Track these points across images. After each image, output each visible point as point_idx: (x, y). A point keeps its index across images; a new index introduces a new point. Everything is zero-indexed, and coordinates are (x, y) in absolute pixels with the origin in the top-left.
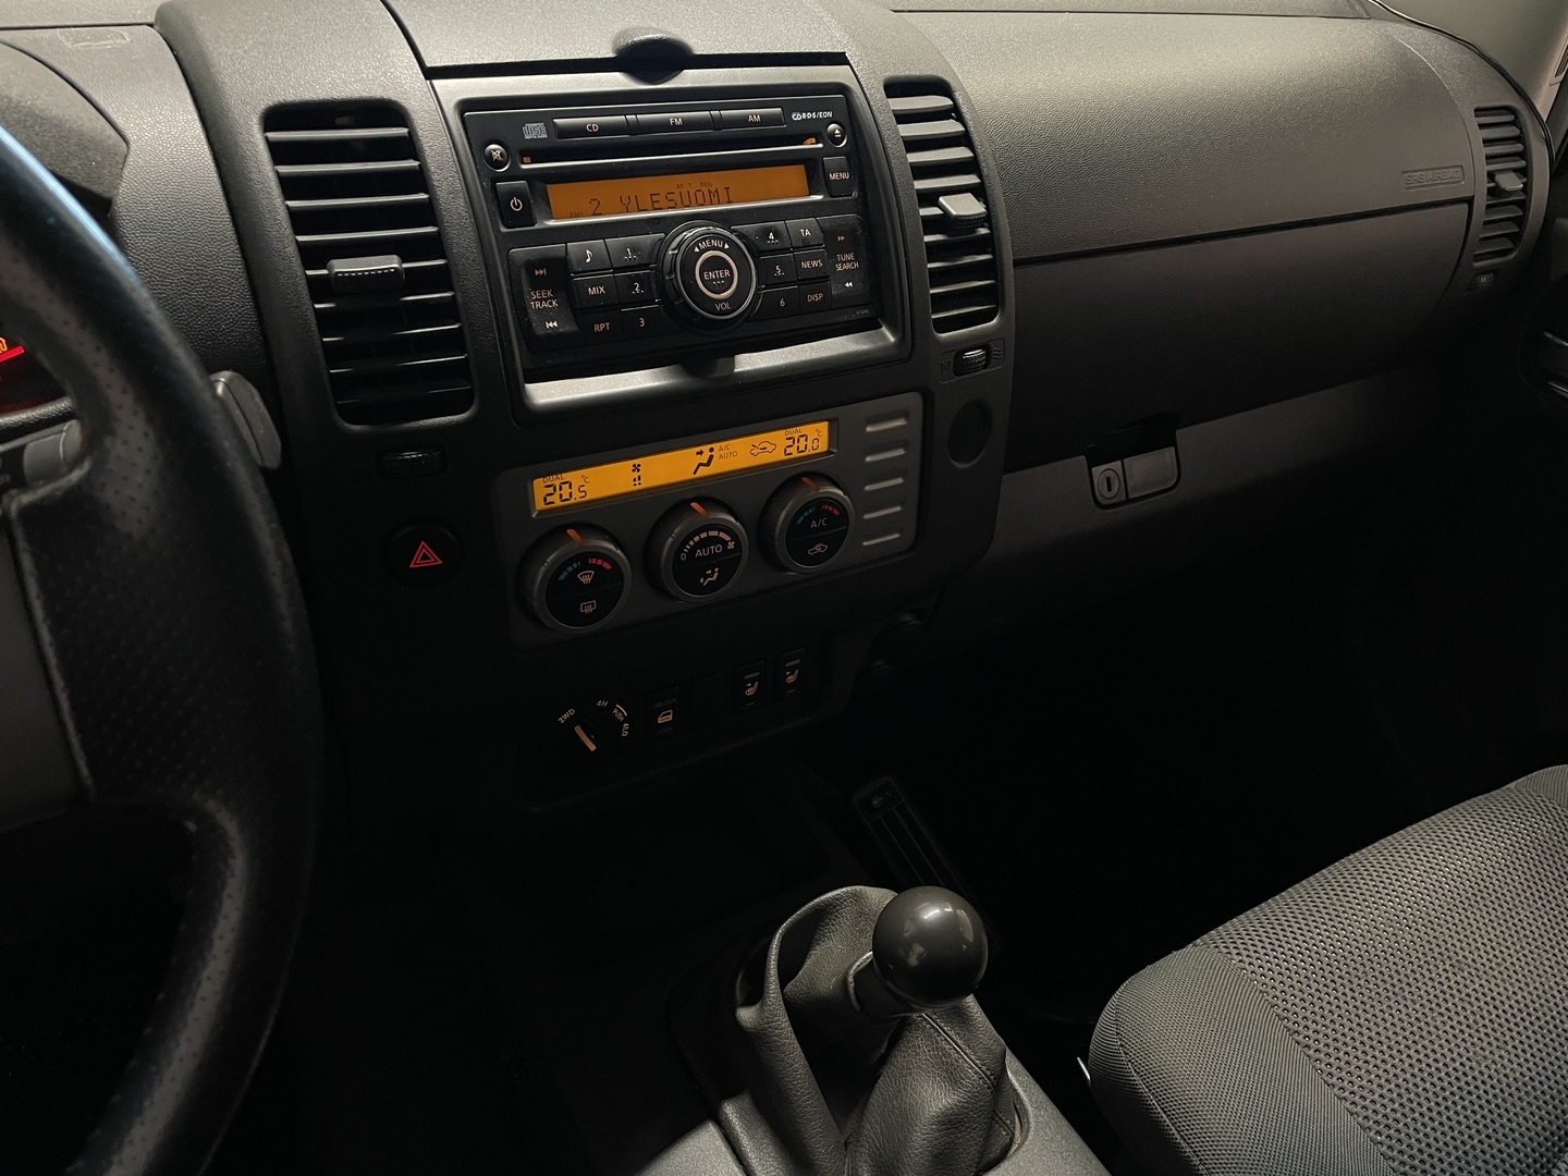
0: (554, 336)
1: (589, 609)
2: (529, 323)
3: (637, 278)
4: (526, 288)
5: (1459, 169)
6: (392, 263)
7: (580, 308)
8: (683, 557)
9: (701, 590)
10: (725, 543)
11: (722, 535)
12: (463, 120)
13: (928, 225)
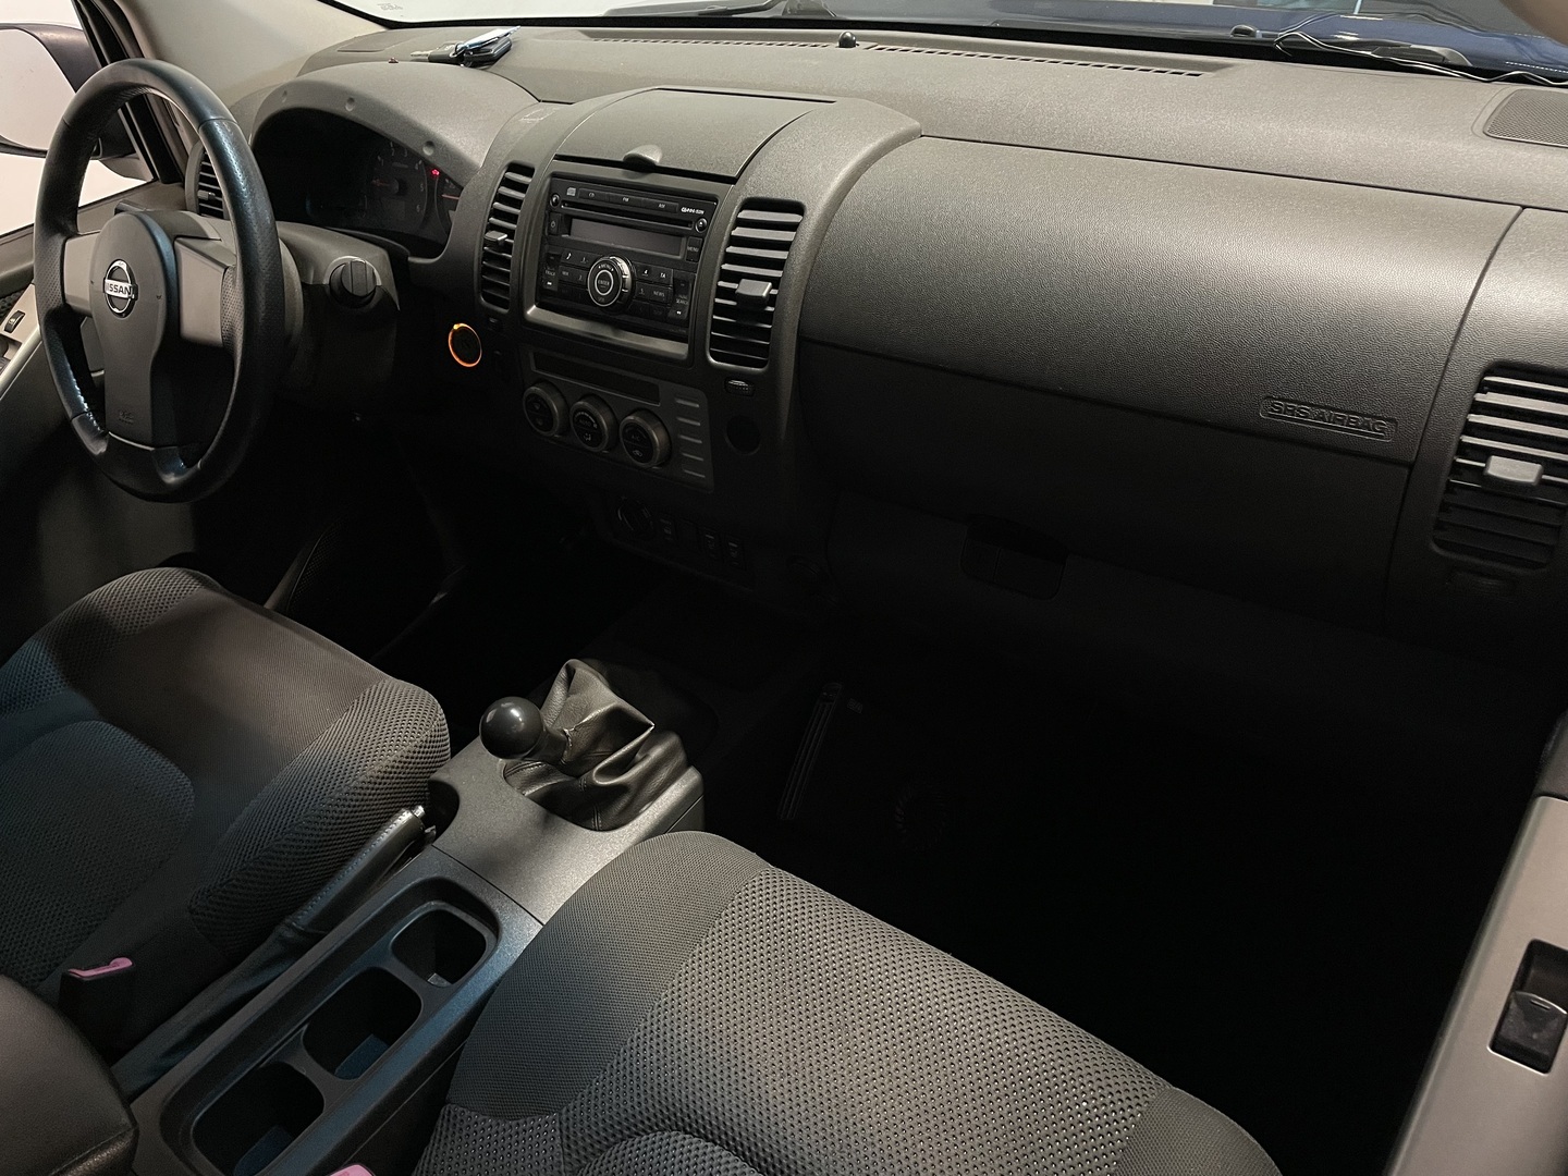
0: (549, 290)
2: (542, 280)
4: (546, 263)
7: (560, 281)
8: (575, 420)
9: (584, 441)
10: (593, 424)
11: (591, 418)
12: (550, 181)
13: (722, 292)
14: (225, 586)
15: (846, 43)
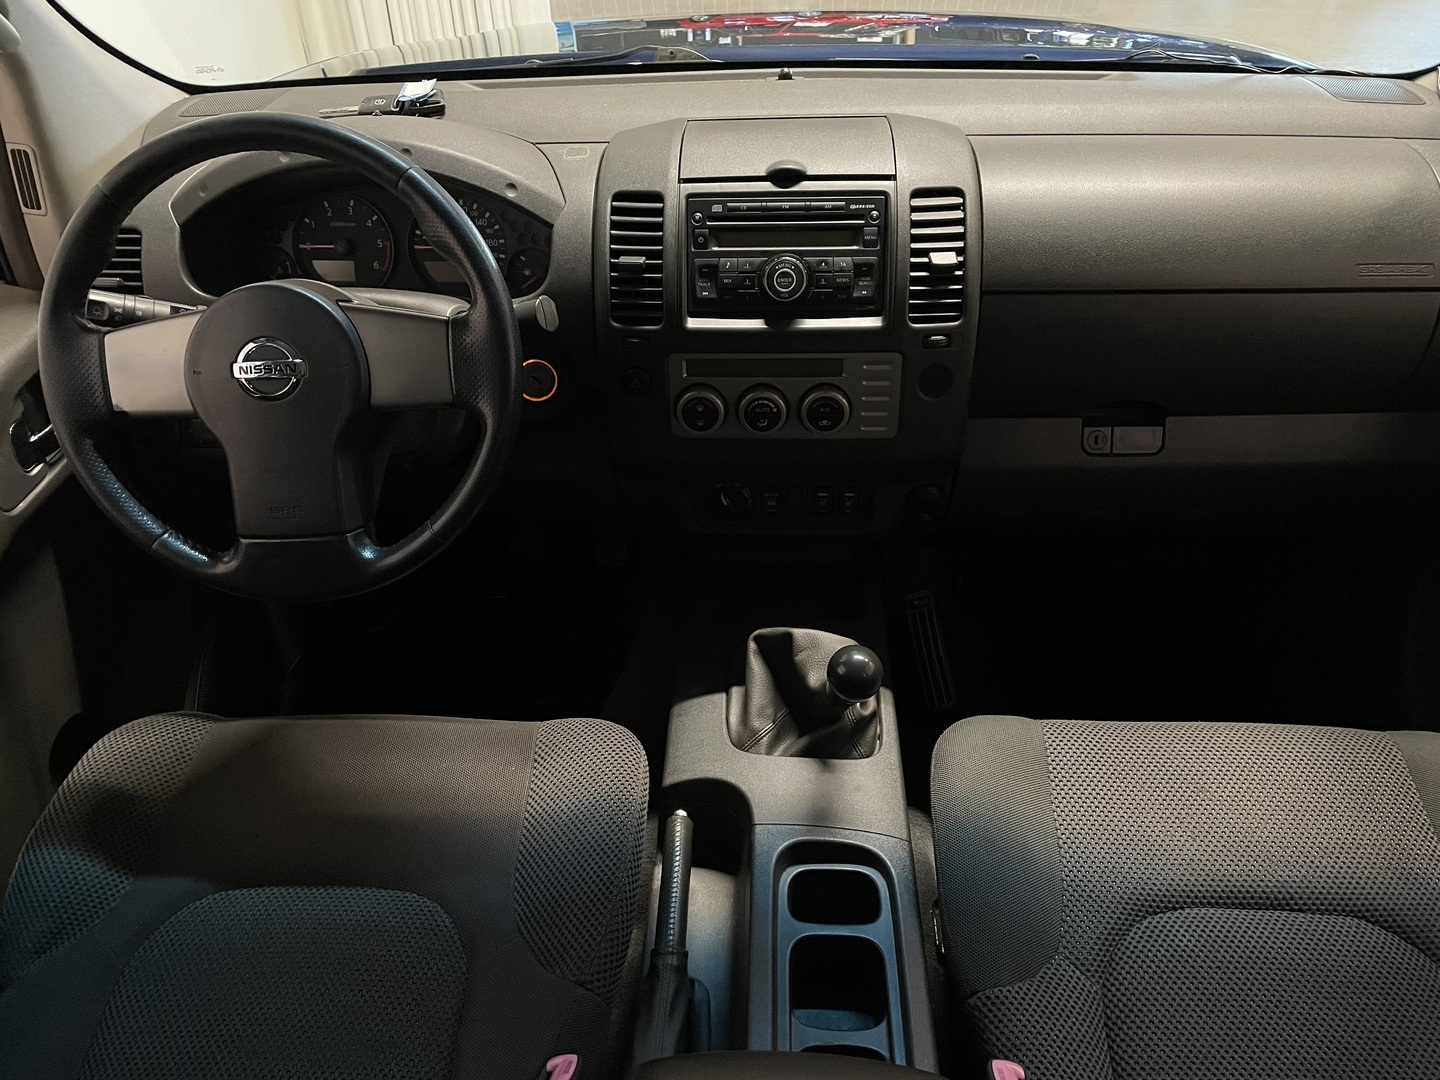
0: (706, 299)
1: (700, 424)
2: (695, 292)
3: (749, 278)
4: (697, 276)
5: (1431, 266)
6: (641, 260)
7: (721, 289)
8: (749, 410)
9: (757, 428)
10: (772, 409)
11: (771, 404)
12: (687, 202)
13: (916, 267)
14: (226, 716)
15: (785, 77)
